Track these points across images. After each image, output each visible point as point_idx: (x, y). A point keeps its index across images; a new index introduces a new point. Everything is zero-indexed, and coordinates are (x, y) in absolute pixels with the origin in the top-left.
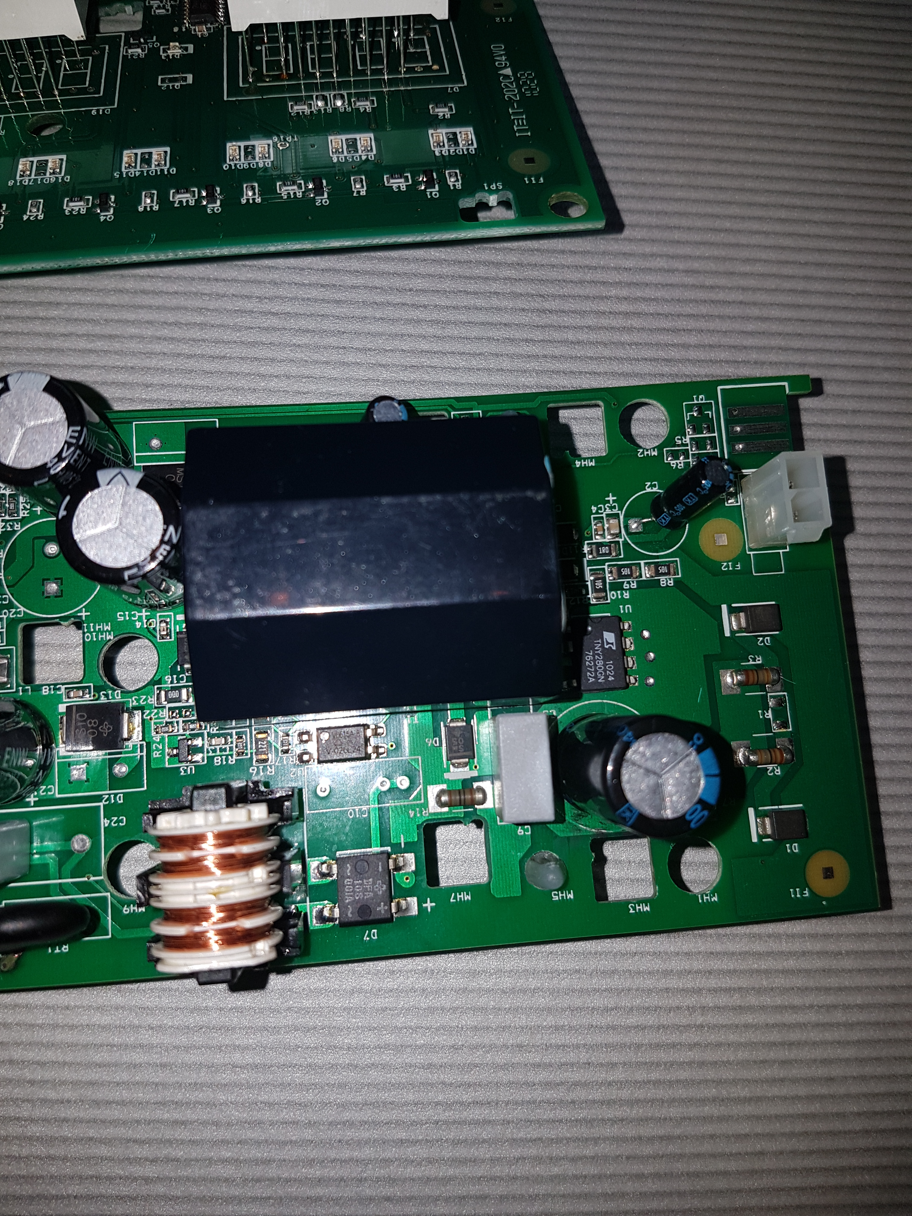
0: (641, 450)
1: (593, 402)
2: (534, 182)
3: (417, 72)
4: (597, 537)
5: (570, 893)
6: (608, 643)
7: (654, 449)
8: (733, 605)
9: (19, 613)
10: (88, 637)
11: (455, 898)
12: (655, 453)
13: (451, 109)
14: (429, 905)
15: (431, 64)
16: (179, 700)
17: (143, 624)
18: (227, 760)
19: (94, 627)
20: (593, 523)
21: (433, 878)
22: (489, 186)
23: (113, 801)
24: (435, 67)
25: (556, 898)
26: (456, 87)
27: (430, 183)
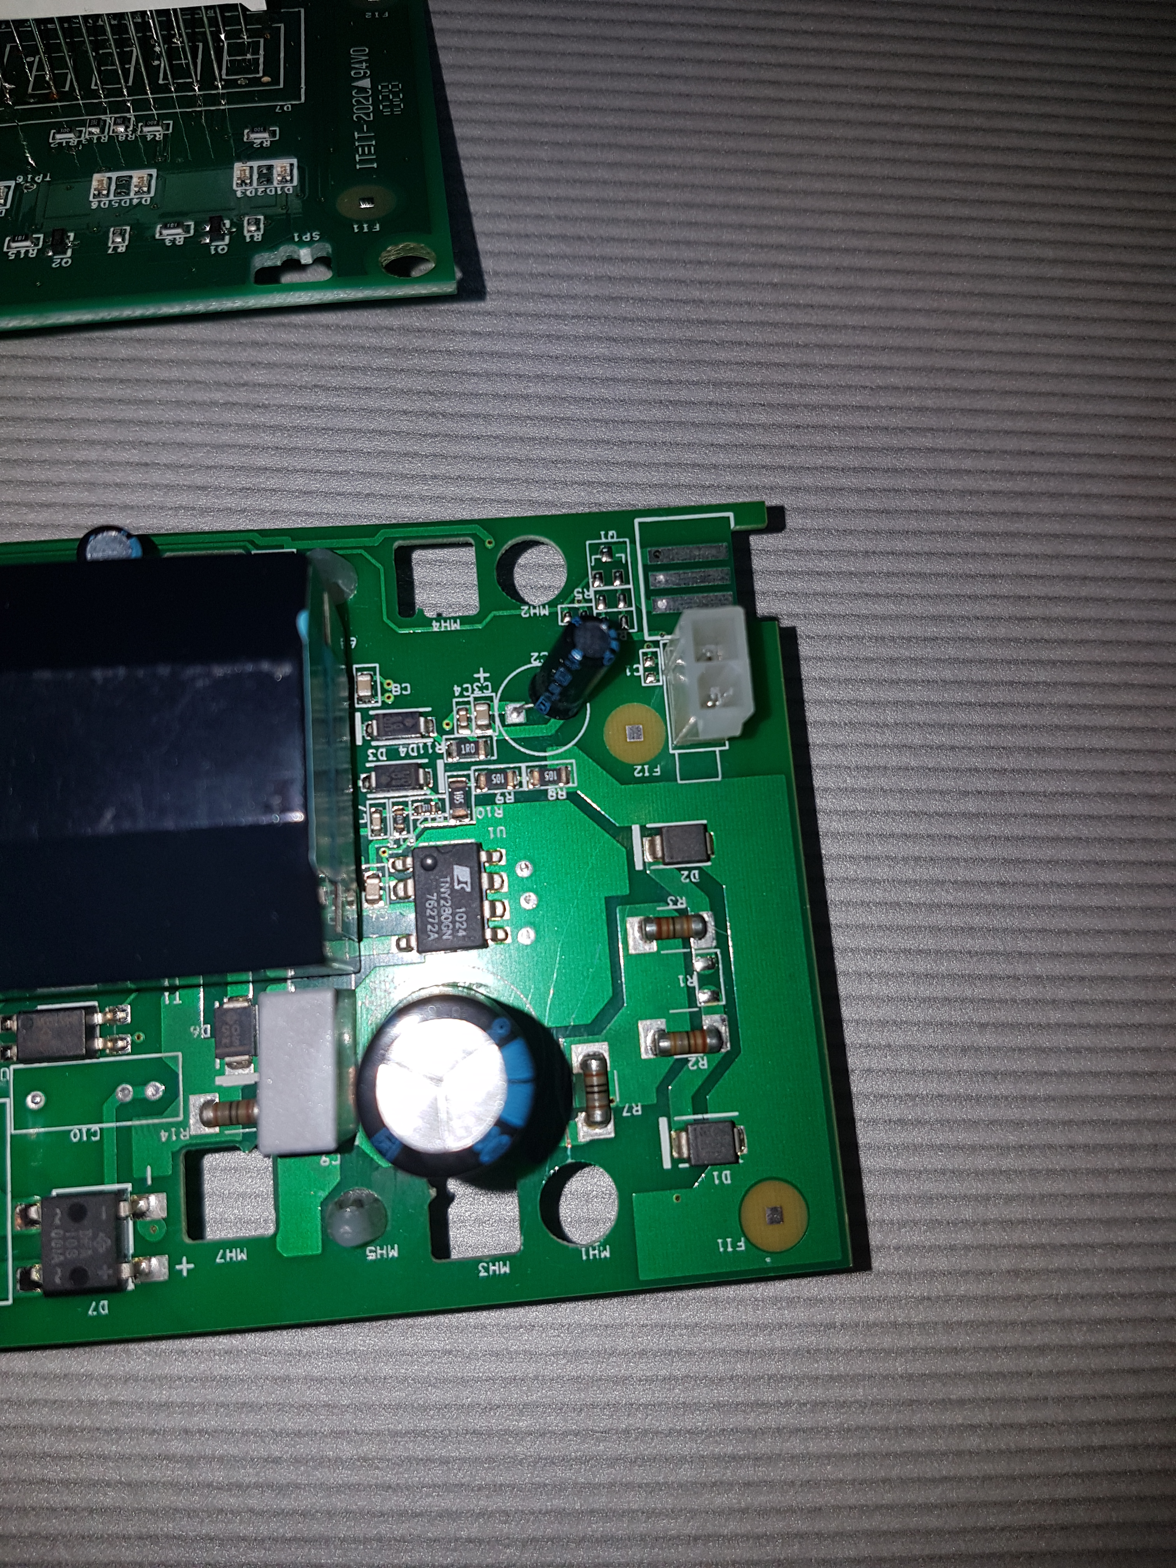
0: (526, 608)
1: (461, 539)
2: (366, 230)
3: (241, 86)
4: (461, 731)
5: (393, 1248)
6: (459, 882)
7: (544, 606)
8: (648, 826)
11: (224, 1257)
12: (546, 612)
13: (273, 134)
14: (184, 1267)
15: (261, 74)
20: (455, 709)
21: (196, 1226)
22: (300, 237)
24: (266, 79)
25: (371, 1257)
26: (288, 106)
27: (216, 234)
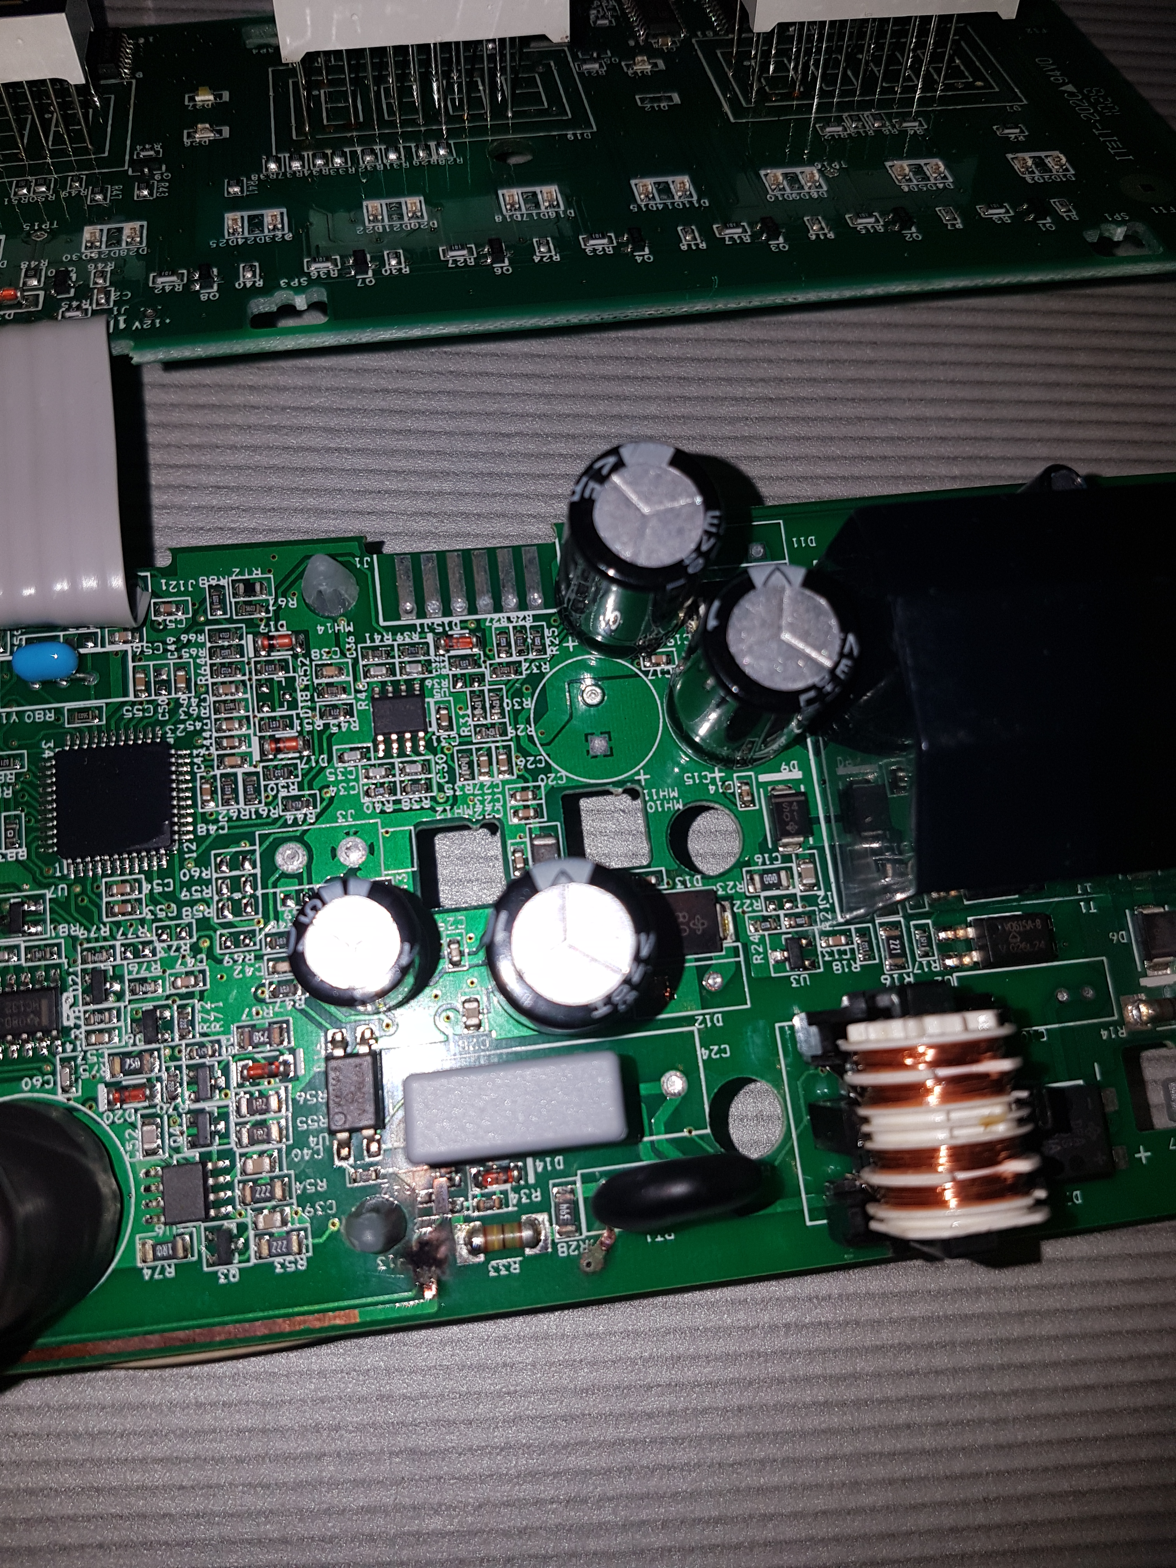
2: (1164, 211)
3: (959, 89)
9: (561, 778)
10: (651, 807)
13: (1021, 130)
14: (1143, 1155)
15: (971, 79)
16: (778, 885)
17: (717, 789)
18: (849, 966)
19: (657, 793)
23: (709, 1025)
24: (979, 84)
26: (1016, 106)
